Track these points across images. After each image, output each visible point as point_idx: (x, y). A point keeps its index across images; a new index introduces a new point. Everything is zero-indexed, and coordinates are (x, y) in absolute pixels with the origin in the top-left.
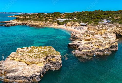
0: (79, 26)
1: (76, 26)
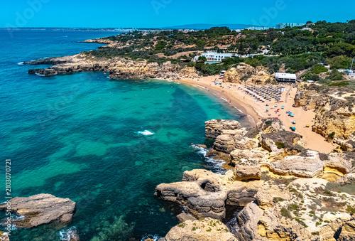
0: (268, 81)
1: (258, 81)
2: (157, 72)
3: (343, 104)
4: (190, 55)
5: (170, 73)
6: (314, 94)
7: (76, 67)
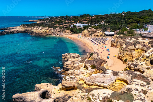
0: (102, 35)
1: (97, 36)
2: (53, 33)
3: (131, 44)
4: (69, 25)
5: (59, 33)
6: (120, 40)
7: (16, 31)
